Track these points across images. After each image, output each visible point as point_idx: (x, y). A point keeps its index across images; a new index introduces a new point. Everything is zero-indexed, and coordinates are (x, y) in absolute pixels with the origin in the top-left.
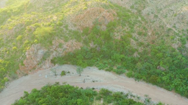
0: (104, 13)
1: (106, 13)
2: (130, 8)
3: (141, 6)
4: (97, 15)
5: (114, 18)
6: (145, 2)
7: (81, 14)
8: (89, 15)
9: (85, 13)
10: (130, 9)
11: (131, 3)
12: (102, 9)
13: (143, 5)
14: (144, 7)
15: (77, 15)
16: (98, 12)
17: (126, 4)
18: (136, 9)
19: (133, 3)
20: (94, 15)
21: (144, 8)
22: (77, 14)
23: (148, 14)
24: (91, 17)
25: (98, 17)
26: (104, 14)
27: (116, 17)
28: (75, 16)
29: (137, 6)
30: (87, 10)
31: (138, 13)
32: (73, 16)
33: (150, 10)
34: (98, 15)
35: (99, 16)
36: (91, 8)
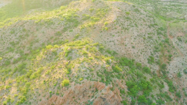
0: (104, 92)
1: (106, 93)
2: (147, 61)
3: (163, 55)
4: (89, 96)
5: (123, 98)
6: (170, 45)
7: (58, 94)
8: (74, 97)
9: (65, 94)
10: (148, 65)
11: (149, 51)
12: (100, 84)
13: (166, 54)
14: (170, 58)
15: (51, 96)
16: (92, 89)
17: (141, 53)
18: (157, 63)
19: (152, 51)
20: (84, 96)
21: (170, 60)
22: (51, 93)
23: (179, 75)
24: (79, 101)
25: (91, 100)
26: (103, 94)
27: (127, 96)
28: (46, 97)
29: (158, 55)
30: (70, 89)
31: (161, 73)
32: (44, 96)
33: (181, 66)
34: (92, 95)
35: (93, 97)
36: (78, 85)
